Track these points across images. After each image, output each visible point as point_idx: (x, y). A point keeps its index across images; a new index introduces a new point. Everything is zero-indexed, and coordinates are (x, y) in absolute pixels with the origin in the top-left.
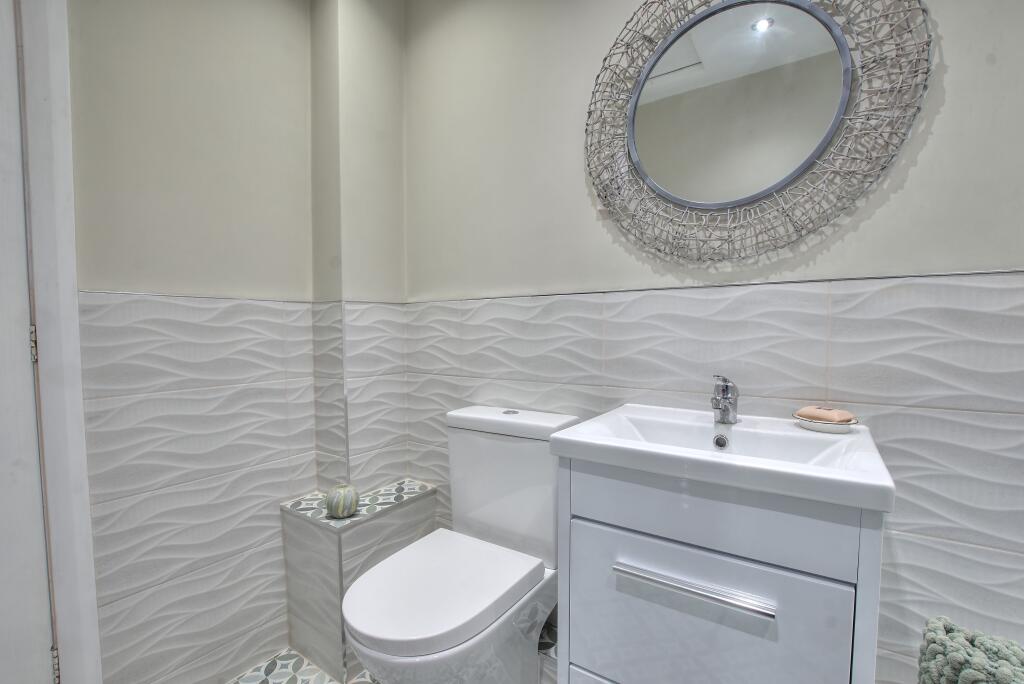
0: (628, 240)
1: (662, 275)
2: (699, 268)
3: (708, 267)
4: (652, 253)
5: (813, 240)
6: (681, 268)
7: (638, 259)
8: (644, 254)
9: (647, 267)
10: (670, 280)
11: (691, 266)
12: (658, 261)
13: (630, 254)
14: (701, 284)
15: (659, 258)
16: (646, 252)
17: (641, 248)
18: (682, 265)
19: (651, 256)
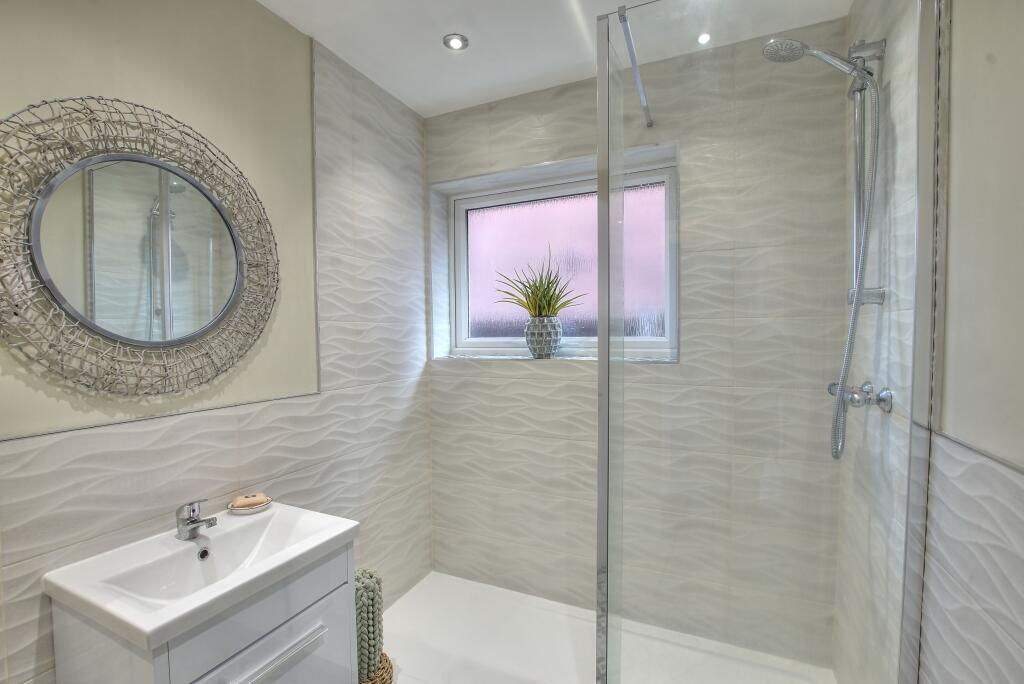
0: (30, 371)
1: (87, 411)
2: (131, 401)
3: (140, 401)
4: (69, 388)
5: (222, 377)
6: (109, 402)
7: (49, 395)
8: (59, 389)
9: (65, 404)
10: (97, 416)
11: (121, 400)
12: (80, 396)
13: (37, 389)
14: (133, 418)
15: (81, 393)
16: (59, 386)
17: (54, 382)
18: (111, 400)
19: (69, 391)
